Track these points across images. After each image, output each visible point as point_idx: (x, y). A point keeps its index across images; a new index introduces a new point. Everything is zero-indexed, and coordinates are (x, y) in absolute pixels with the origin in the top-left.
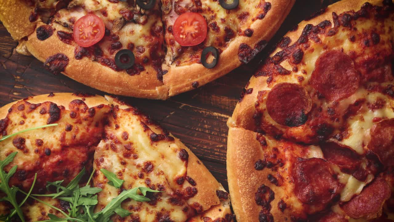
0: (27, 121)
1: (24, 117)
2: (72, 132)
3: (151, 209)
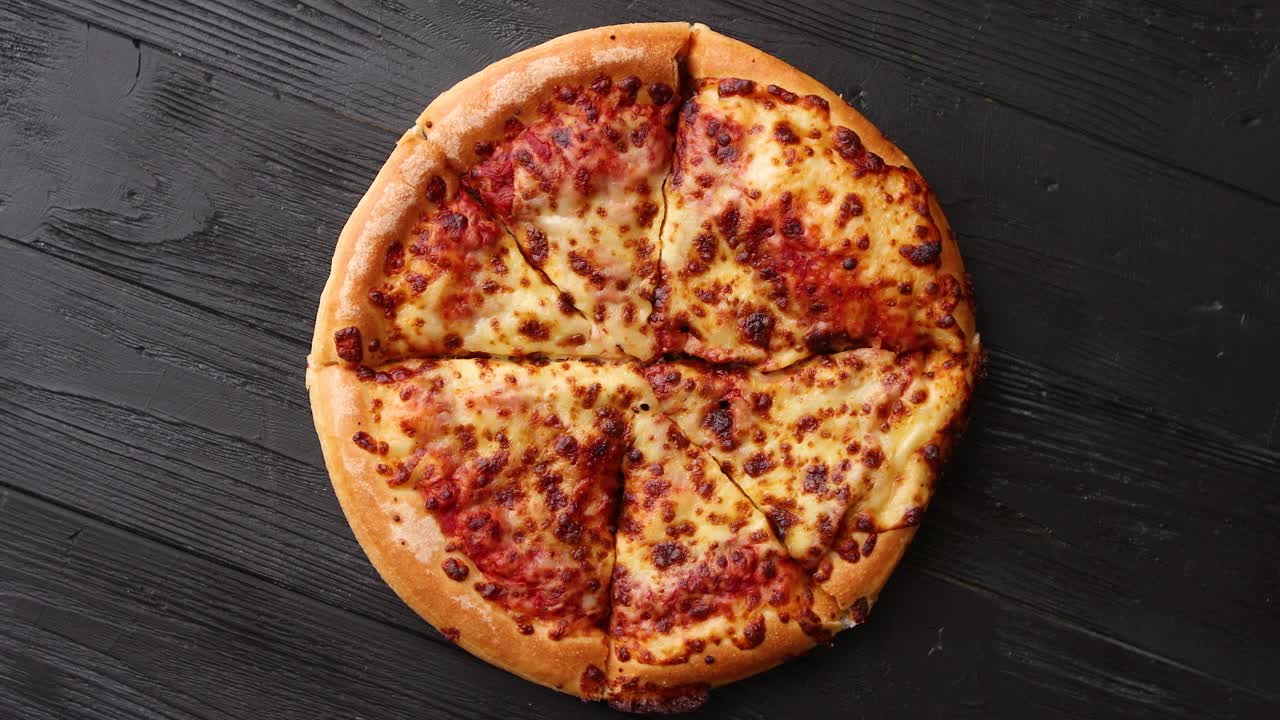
0: (894, 207)
1: (902, 199)
2: (900, 299)
3: (797, 486)
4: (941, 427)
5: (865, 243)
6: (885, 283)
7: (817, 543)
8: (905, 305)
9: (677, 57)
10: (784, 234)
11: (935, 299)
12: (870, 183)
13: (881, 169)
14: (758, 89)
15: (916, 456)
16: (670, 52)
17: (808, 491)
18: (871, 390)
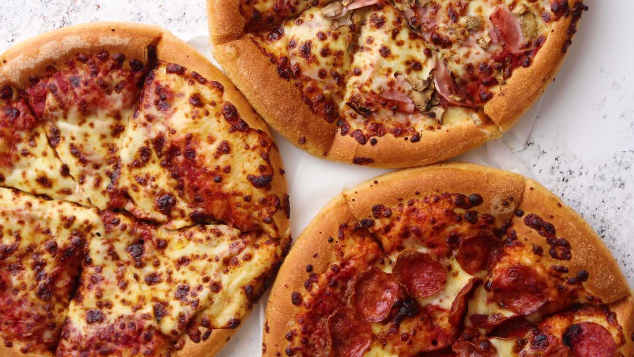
0: (249, 152)
1: (254, 148)
2: (244, 203)
3: (171, 294)
4: (257, 276)
5: (228, 170)
6: (235, 194)
7: (176, 328)
8: (246, 207)
9: (148, 47)
10: (185, 156)
11: (263, 207)
12: (237, 136)
13: (245, 129)
14: (187, 72)
15: (240, 290)
16: (144, 44)
17: (176, 298)
18: (223, 248)
